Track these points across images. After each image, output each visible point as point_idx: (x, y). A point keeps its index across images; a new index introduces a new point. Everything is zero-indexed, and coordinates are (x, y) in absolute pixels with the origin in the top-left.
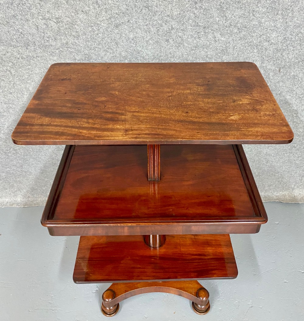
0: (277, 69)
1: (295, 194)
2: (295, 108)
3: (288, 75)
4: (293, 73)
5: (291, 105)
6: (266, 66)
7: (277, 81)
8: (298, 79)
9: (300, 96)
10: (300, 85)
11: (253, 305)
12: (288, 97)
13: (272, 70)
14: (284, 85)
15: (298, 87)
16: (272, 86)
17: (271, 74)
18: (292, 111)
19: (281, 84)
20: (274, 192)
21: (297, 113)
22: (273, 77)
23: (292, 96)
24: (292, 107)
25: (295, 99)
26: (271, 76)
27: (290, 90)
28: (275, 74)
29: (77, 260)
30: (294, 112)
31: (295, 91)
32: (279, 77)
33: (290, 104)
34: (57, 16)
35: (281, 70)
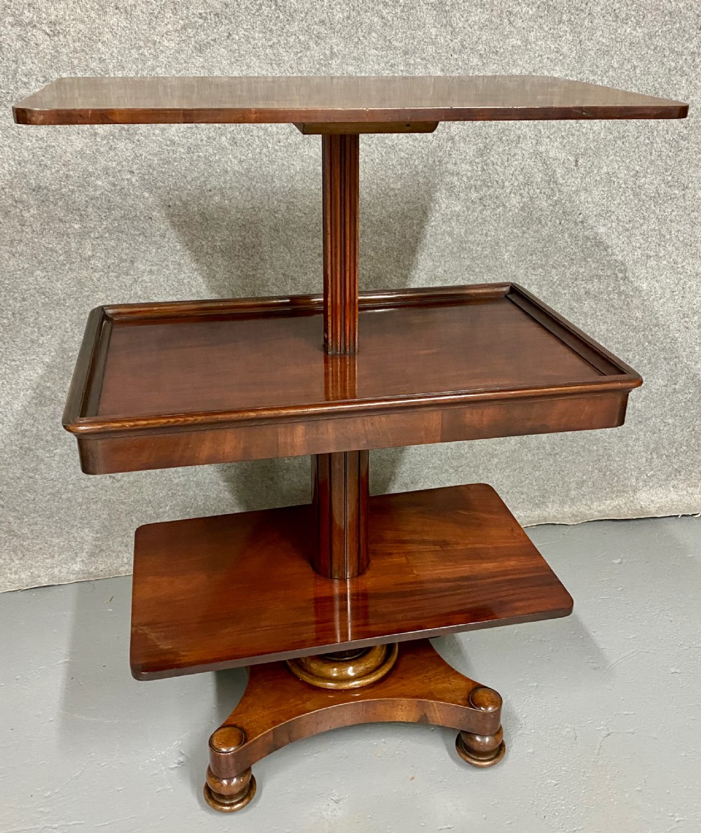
0: (570, 158)
1: (642, 503)
2: (620, 258)
3: (595, 172)
4: (605, 169)
5: (610, 250)
6: (547, 151)
7: (573, 189)
8: (618, 182)
9: (627, 226)
10: (623, 198)
11: (611, 731)
12: (602, 230)
13: (559, 160)
14: (590, 199)
15: (619, 204)
16: (563, 201)
17: (559, 171)
18: (614, 266)
19: (583, 195)
20: (592, 502)
21: (626, 270)
22: (564, 179)
23: (610, 225)
24: (611, 255)
25: (616, 234)
26: (559, 176)
27: (603, 210)
28: (569, 170)
29: (134, 628)
30: (618, 266)
31: (614, 212)
32: (577, 178)
33: (608, 247)
34: (53, 18)
35: (581, 161)
